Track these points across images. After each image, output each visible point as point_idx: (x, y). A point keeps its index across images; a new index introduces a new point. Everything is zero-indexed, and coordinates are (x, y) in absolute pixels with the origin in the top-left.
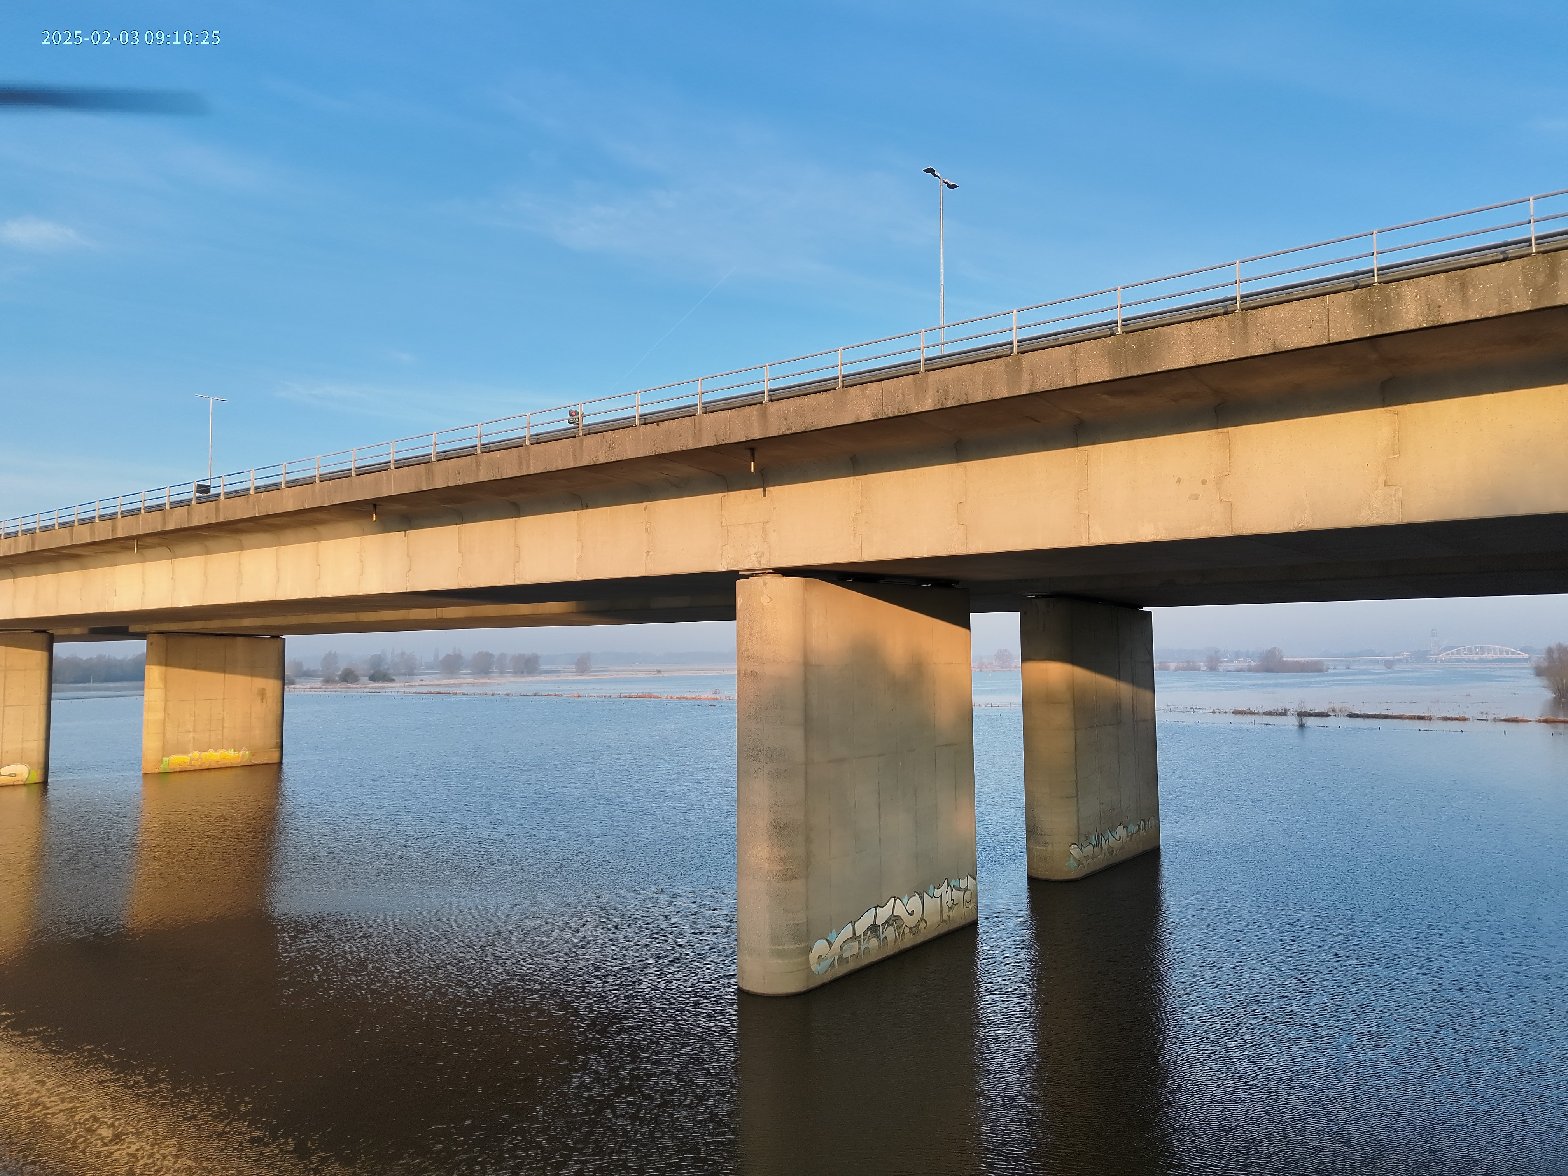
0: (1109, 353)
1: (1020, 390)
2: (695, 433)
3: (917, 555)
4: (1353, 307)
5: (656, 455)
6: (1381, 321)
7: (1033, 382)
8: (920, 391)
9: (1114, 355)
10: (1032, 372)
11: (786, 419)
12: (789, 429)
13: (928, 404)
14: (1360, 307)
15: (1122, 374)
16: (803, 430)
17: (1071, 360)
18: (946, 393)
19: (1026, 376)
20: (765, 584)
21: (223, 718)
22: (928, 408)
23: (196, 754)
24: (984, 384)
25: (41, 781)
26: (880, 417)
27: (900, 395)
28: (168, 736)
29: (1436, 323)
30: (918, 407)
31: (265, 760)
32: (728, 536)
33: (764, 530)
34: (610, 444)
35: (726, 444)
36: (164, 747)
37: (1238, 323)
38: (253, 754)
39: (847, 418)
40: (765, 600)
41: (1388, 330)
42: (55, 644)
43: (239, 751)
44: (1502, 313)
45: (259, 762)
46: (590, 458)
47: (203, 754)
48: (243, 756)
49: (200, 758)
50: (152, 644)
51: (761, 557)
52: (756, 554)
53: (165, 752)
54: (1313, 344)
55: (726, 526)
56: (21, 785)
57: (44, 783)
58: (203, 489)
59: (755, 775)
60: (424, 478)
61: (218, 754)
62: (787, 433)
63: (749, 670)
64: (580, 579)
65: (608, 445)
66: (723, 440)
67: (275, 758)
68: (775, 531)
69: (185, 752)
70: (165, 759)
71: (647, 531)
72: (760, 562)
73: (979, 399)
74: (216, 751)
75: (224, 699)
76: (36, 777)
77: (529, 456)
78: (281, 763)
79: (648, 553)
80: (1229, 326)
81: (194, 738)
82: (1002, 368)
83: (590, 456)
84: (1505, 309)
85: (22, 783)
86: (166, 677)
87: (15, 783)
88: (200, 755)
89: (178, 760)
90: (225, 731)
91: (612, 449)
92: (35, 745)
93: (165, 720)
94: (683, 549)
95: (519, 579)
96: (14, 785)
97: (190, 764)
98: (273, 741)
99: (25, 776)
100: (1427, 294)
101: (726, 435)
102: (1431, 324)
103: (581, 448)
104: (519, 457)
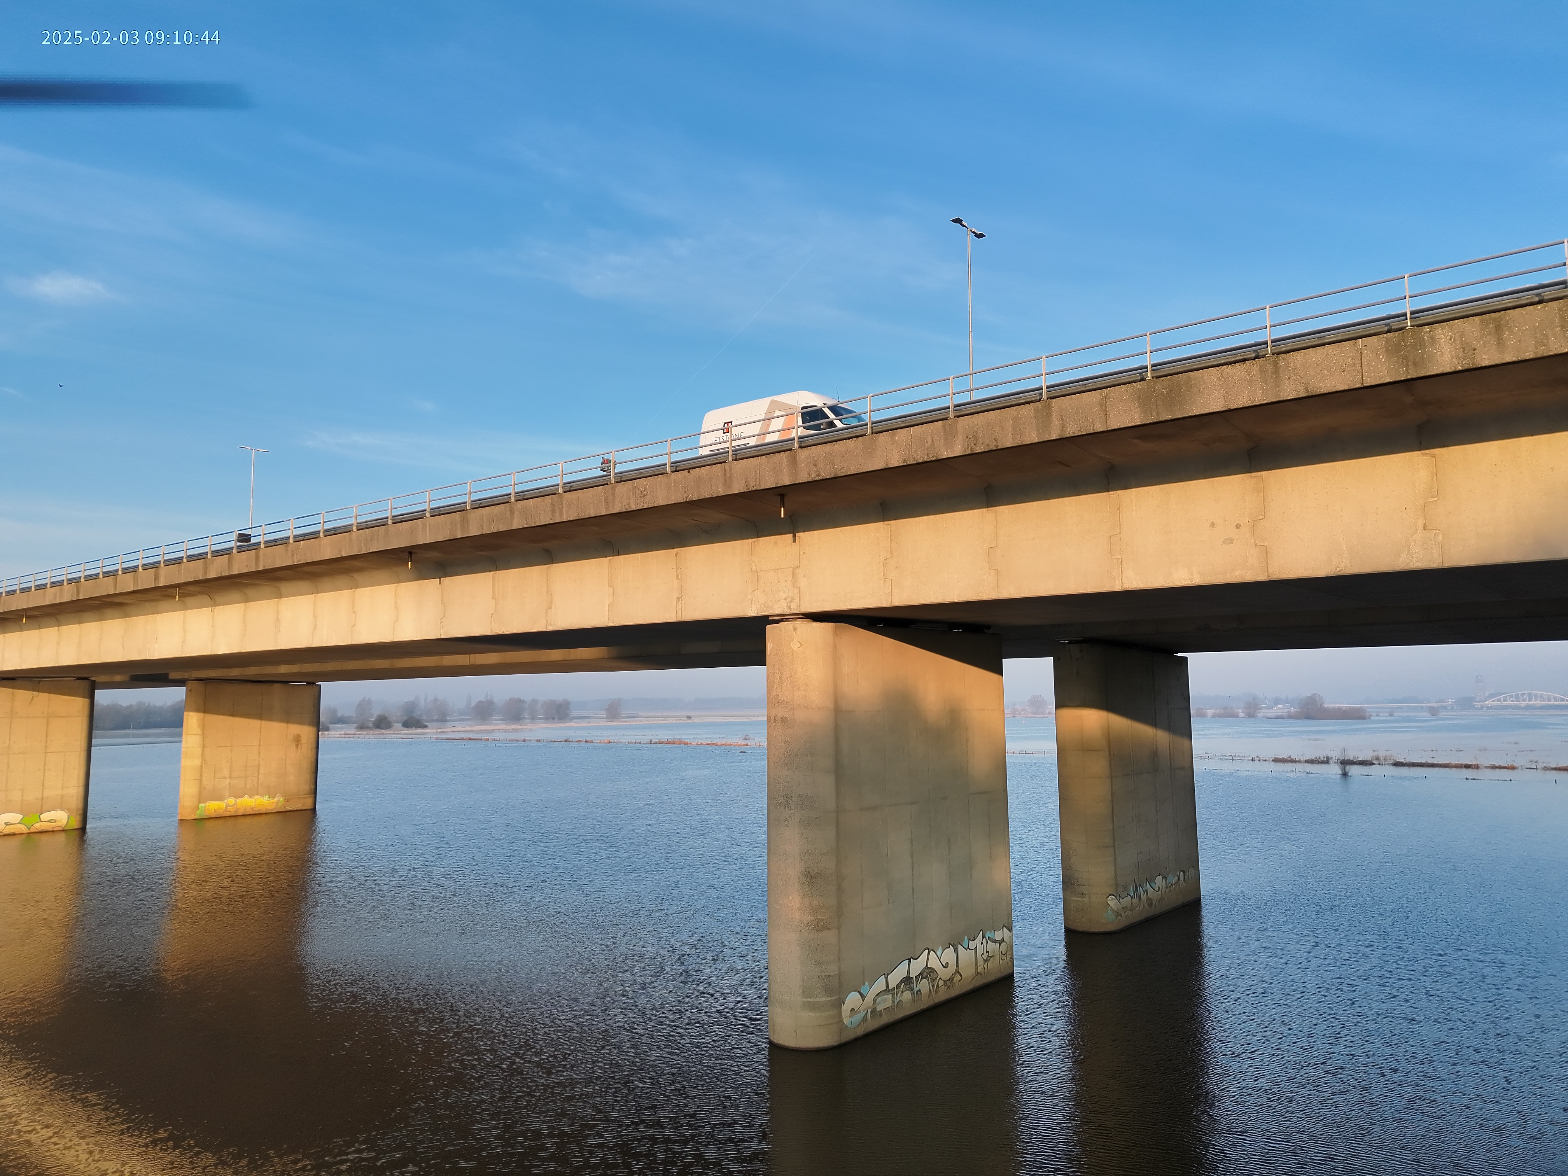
0: (1139, 397)
1: (1050, 435)
2: (725, 480)
3: (948, 600)
4: (1387, 350)
5: (686, 502)
6: (1415, 364)
7: (1063, 427)
8: (949, 436)
9: (1144, 400)
10: (1061, 417)
11: (816, 465)
12: (818, 475)
13: (958, 450)
14: (1393, 350)
15: (1153, 419)
16: (832, 476)
17: (1101, 405)
18: (976, 438)
19: (1056, 421)
20: (795, 629)
21: (259, 764)
22: (957, 454)
23: (231, 801)
24: (1013, 430)
25: (80, 826)
26: (909, 463)
27: (930, 441)
28: (205, 782)
29: (1471, 366)
30: (947, 452)
31: (299, 806)
32: (758, 581)
33: (794, 575)
34: (641, 492)
35: (756, 490)
36: (200, 793)
37: (1270, 367)
38: (287, 800)
39: (878, 465)
40: (795, 646)
41: (1423, 373)
42: (96, 691)
43: (274, 797)
44: (1539, 355)
45: (294, 808)
46: (622, 505)
47: (239, 800)
48: (277, 802)
49: (235, 804)
50: (191, 690)
51: (791, 602)
52: (785, 599)
53: (201, 798)
54: (1346, 388)
55: (756, 572)
56: (61, 831)
57: (83, 830)
58: (244, 538)
59: (786, 823)
60: (459, 525)
61: (253, 800)
62: (817, 479)
63: (780, 715)
64: (611, 625)
65: (640, 493)
66: (753, 487)
67: (308, 804)
68: (804, 576)
69: (220, 798)
70: (202, 805)
71: (677, 576)
72: (789, 607)
73: (1009, 444)
74: (251, 797)
75: (260, 745)
76: (75, 823)
77: (562, 504)
78: (314, 809)
79: (678, 598)
80: (1261, 371)
81: (230, 784)
82: (1032, 413)
83: (622, 503)
84: (1542, 351)
85: (61, 829)
86: (203, 725)
87: (55, 829)
88: (235, 801)
89: (214, 807)
90: (260, 776)
91: (644, 496)
92: (74, 790)
93: (201, 766)
94: (713, 595)
95: (550, 624)
96: (53, 831)
97: (226, 810)
98: (307, 787)
99: (65, 821)
100: (1461, 337)
101: (756, 481)
102: (1467, 367)
103: (613, 494)
104: (552, 504)
